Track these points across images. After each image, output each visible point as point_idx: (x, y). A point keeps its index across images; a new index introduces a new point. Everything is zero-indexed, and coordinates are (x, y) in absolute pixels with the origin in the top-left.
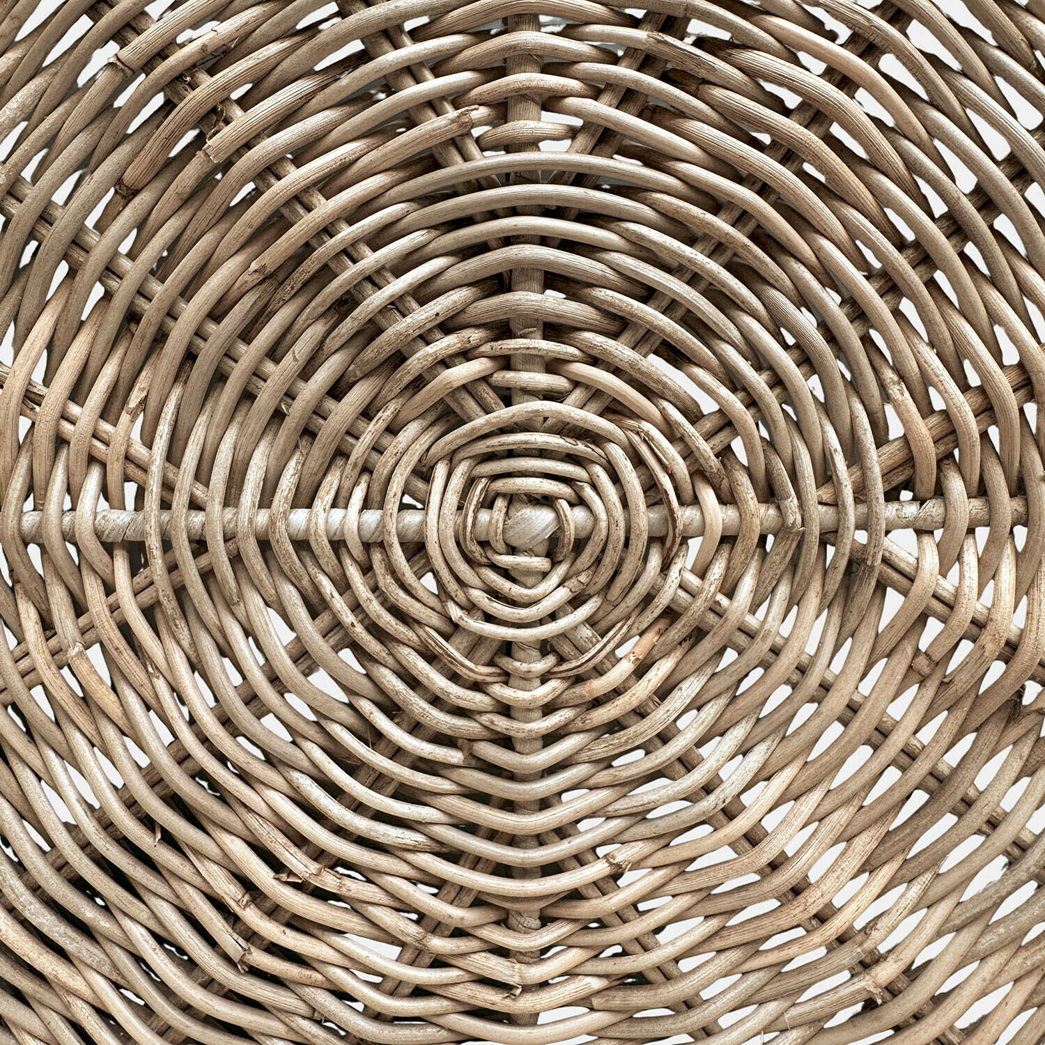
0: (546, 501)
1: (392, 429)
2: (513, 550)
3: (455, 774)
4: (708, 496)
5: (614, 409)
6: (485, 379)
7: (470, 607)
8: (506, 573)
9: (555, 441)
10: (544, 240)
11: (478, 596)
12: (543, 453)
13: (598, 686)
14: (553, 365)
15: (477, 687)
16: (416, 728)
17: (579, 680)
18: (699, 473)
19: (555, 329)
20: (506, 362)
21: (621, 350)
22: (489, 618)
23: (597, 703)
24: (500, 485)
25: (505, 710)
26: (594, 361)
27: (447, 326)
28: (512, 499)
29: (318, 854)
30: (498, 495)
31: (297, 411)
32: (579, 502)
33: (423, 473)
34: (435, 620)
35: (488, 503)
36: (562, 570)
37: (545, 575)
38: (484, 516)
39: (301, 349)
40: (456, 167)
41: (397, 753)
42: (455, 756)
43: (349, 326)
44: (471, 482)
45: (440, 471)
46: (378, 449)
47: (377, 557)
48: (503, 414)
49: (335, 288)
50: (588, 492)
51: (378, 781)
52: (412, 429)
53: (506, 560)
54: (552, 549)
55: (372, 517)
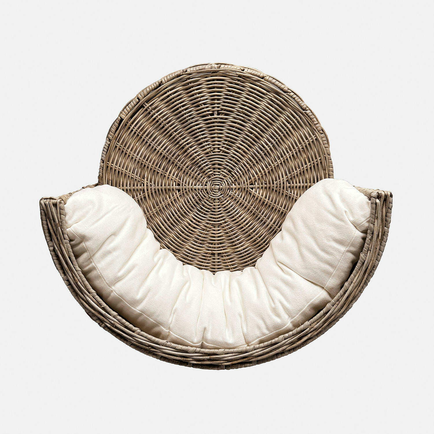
0: (218, 185)
1: (204, 178)
2: (215, 190)
3: (209, 212)
4: (233, 184)
5: (225, 176)
6: (213, 173)
7: (211, 196)
8: (214, 192)
9: (219, 179)
10: (218, 161)
11: (212, 194)
12: (218, 180)
13: (223, 203)
14: (219, 172)
15: (212, 203)
16: (206, 208)
17: (221, 202)
18: (232, 182)
19: (219, 169)
20: (215, 172)
21: (225, 171)
22: (213, 196)
23: (223, 205)
24: (214, 183)
25: (214, 206)
26: (223, 172)
27: (209, 168)
28: (215, 185)
29: (196, 220)
30: (214, 184)
31: (195, 176)
32: (222, 185)
33: (207, 182)
34: (208, 197)
35: (213, 185)
36: (220, 192)
37: (218, 192)
38: (212, 186)
39: (195, 170)
40: (210, 154)
41: (204, 210)
42: (210, 211)
43: (200, 168)
44: (211, 183)
45: (208, 182)
46: (202, 180)
47: (202, 190)
48: (214, 177)
49: (199, 165)
50: (222, 184)
51: (202, 213)
52: (206, 178)
53: (215, 191)
54: (219, 189)
55: (202, 187)
